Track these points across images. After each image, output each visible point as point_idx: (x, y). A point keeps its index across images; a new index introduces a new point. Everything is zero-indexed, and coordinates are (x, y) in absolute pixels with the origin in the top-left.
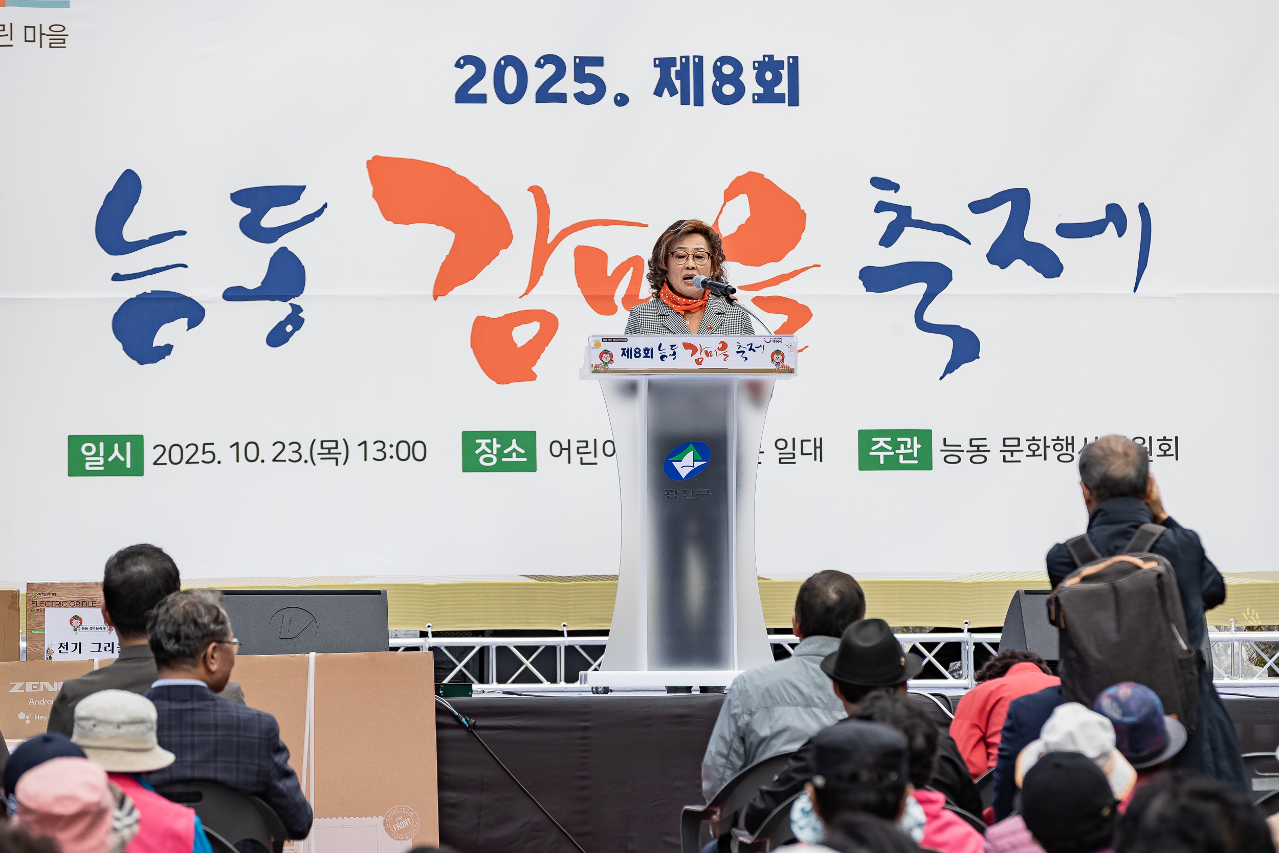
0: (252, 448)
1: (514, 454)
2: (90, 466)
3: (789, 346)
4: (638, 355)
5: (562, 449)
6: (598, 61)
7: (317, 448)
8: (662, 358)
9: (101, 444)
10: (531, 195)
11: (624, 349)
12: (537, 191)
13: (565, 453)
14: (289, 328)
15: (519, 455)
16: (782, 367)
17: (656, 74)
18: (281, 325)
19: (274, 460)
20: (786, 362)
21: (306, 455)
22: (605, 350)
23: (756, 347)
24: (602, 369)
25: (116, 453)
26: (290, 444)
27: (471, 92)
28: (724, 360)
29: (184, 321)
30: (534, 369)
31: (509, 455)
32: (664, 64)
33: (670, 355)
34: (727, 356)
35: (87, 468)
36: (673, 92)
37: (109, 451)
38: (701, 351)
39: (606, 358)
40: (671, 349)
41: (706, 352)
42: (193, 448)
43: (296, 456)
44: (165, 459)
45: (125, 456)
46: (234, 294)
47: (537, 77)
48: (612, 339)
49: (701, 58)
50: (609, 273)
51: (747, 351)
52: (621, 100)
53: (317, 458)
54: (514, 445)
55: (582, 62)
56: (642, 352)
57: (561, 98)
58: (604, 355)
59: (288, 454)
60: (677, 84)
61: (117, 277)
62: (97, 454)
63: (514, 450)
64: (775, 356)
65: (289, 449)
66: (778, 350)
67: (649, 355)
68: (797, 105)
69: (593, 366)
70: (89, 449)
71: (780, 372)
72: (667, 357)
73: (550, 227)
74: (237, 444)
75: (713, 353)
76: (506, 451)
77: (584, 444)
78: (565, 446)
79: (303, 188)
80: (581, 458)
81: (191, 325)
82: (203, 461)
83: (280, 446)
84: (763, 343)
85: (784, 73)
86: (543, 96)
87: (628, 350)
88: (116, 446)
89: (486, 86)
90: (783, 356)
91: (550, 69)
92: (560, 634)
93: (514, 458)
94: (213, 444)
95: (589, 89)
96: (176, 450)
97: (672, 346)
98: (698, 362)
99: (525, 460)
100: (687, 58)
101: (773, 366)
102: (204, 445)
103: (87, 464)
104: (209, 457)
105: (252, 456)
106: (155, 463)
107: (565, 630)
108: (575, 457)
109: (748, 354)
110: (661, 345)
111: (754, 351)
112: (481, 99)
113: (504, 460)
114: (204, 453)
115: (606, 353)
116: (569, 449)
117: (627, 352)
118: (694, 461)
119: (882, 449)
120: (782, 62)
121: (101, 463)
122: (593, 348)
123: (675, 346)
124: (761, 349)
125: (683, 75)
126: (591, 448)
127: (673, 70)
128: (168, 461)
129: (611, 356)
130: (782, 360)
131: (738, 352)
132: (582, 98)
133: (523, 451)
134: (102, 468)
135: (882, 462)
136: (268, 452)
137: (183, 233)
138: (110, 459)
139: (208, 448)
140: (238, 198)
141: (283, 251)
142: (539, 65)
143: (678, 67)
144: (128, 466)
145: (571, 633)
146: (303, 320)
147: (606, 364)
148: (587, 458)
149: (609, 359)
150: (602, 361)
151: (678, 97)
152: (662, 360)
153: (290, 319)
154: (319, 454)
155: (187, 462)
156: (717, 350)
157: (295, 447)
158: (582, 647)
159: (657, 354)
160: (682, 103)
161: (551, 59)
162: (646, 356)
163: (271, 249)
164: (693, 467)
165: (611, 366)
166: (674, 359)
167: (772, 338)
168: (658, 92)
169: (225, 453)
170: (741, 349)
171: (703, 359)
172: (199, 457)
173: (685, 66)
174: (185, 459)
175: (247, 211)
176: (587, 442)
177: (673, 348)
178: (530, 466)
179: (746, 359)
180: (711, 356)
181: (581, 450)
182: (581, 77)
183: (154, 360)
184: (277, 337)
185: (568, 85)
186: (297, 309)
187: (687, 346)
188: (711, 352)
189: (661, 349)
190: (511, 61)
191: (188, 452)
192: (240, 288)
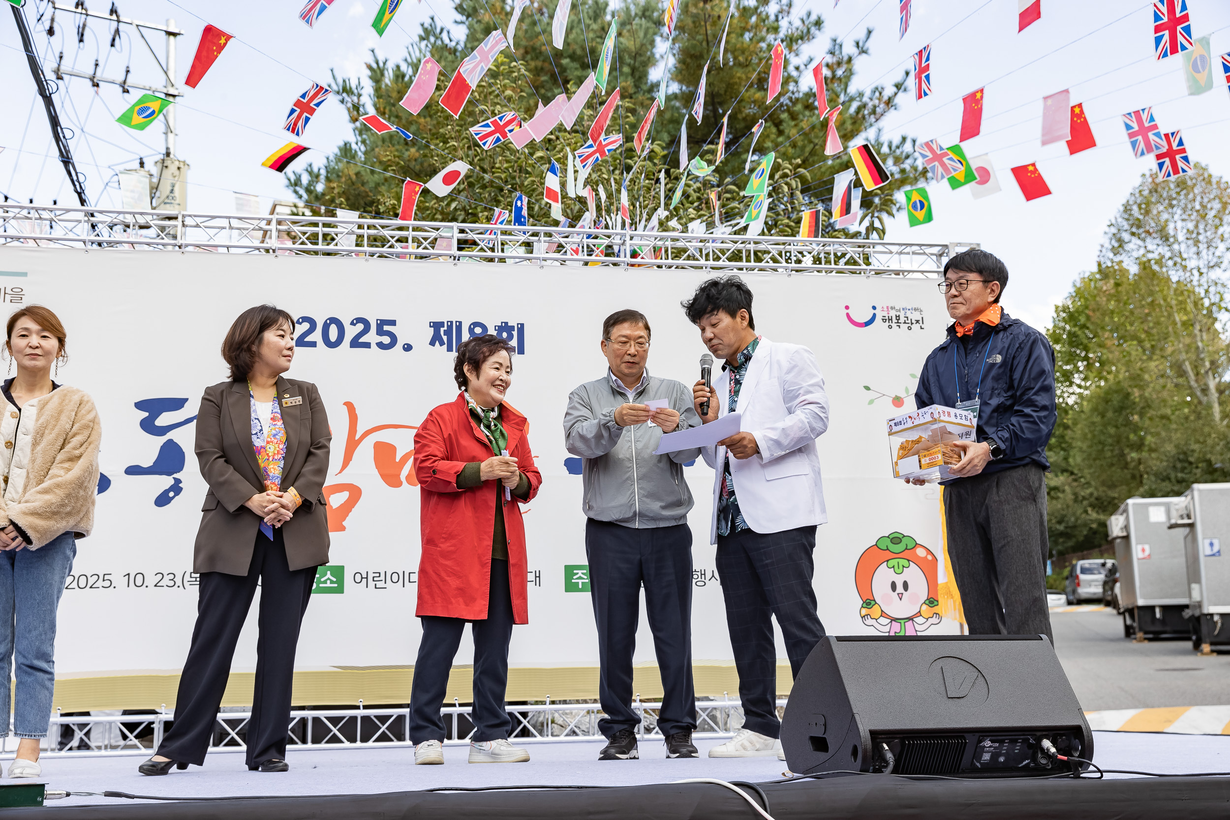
0: (139, 577)
1: (328, 582)
5: (362, 578)
6: (393, 323)
7: (187, 578)
10: (345, 407)
12: (350, 406)
13: (364, 580)
14: (171, 494)
15: (332, 582)
17: (431, 331)
18: (166, 492)
19: (156, 586)
21: (179, 583)
26: (168, 575)
27: (306, 340)
30: (344, 523)
31: (325, 582)
32: (437, 326)
36: (442, 343)
42: (96, 578)
43: (172, 583)
44: (74, 585)
46: (133, 470)
47: (351, 332)
49: (460, 323)
50: (397, 460)
52: (408, 348)
53: (186, 584)
54: (329, 575)
55: (381, 323)
57: (367, 345)
59: (166, 581)
60: (445, 338)
63: (328, 578)
65: (166, 578)
68: (523, 353)
73: (358, 429)
74: (129, 575)
76: (323, 580)
77: (377, 575)
78: (364, 576)
79: (187, 400)
80: (375, 584)
82: (102, 587)
83: (161, 576)
85: (515, 333)
86: (355, 343)
89: (316, 336)
91: (360, 327)
92: (357, 707)
93: (328, 584)
94: (110, 574)
95: (386, 340)
96: (83, 579)
99: (336, 585)
100: (452, 322)
102: (104, 575)
104: (107, 583)
105: (139, 583)
107: (361, 705)
108: (371, 584)
112: (313, 344)
113: (321, 585)
114: (104, 580)
116: (367, 578)
119: (580, 578)
120: (513, 327)
125: (448, 333)
126: (382, 577)
127: (442, 330)
128: (76, 586)
132: (380, 345)
133: (334, 579)
135: (580, 587)
136: (151, 580)
139: (107, 577)
140: (140, 405)
141: (170, 441)
142: (352, 323)
143: (445, 328)
145: (365, 707)
146: (181, 489)
148: (379, 584)
151: (445, 347)
153: (171, 488)
154: (188, 581)
155: (91, 587)
157: (172, 576)
158: (375, 717)
160: (448, 350)
161: (360, 320)
163: (162, 440)
168: (432, 343)
169: (119, 580)
172: (100, 583)
173: (450, 327)
174: (89, 585)
175: (146, 414)
176: (379, 573)
178: (340, 590)
181: (375, 579)
182: (380, 332)
184: (163, 500)
185: (372, 337)
186: (178, 481)
190: (334, 320)
191: (91, 581)
192: (138, 467)
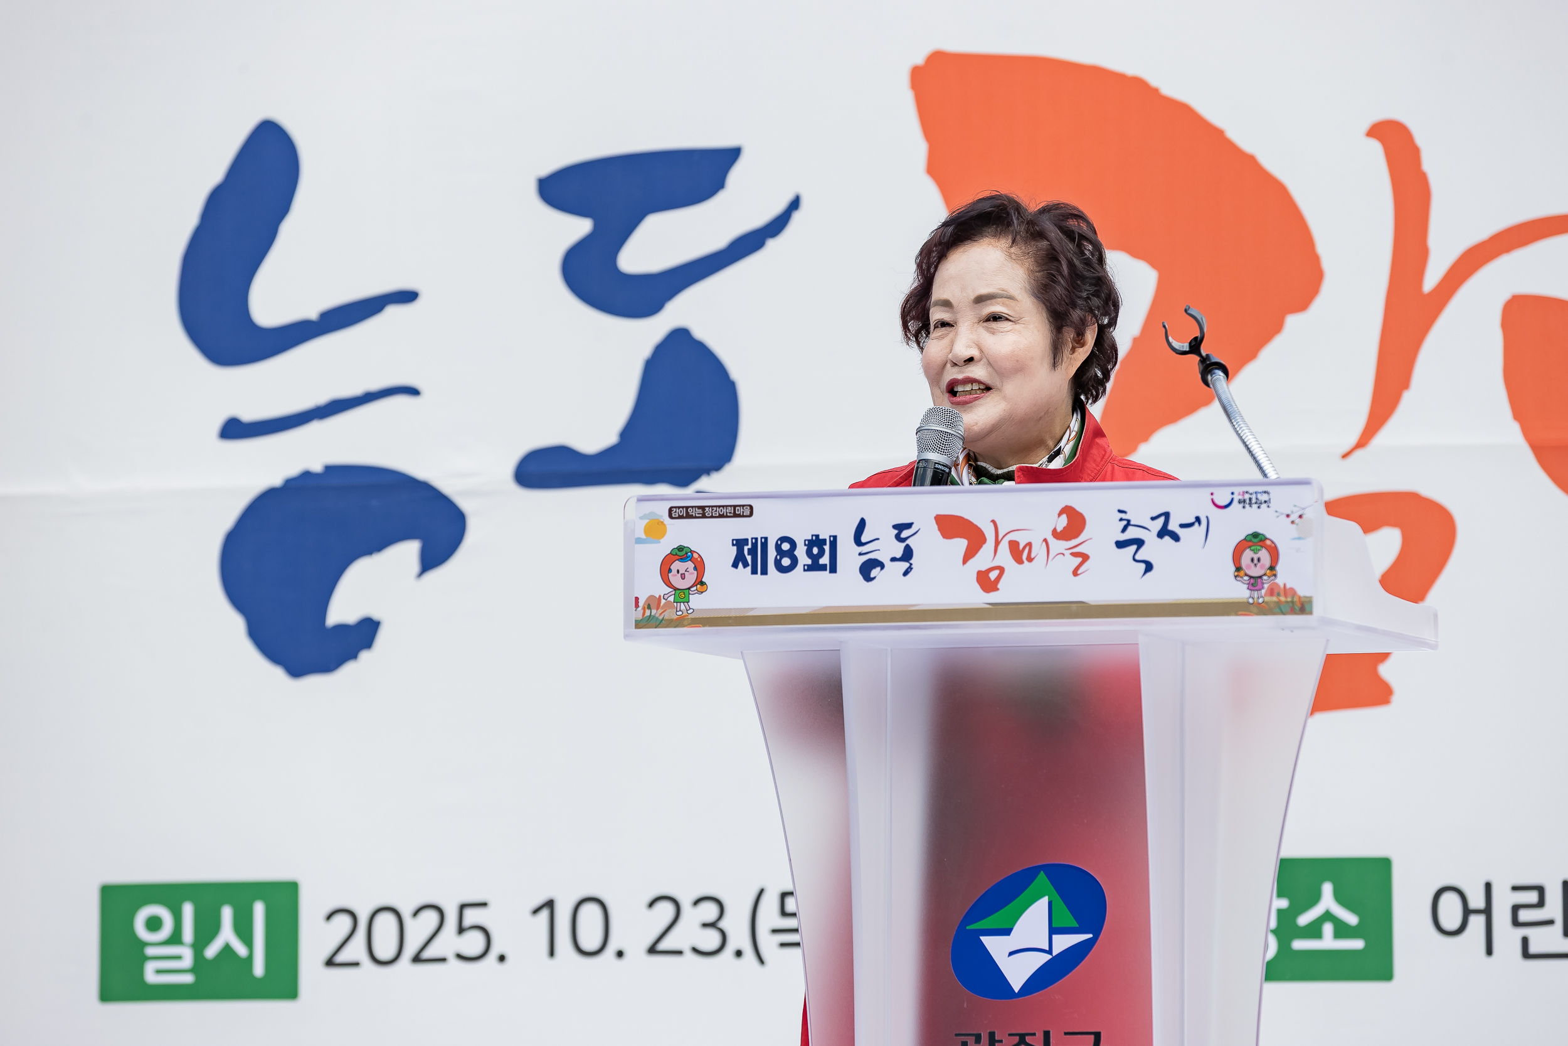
0: (590, 915)
1: (1328, 929)
2: (159, 972)
3: (1294, 517)
4: (786, 562)
5: (1467, 912)
7: (769, 916)
8: (868, 569)
9: (188, 910)
10: (1375, 148)
11: (739, 543)
12: (1394, 137)
13: (1477, 923)
15: (1342, 930)
16: (1271, 592)
19: (652, 950)
20: (1285, 577)
21: (739, 937)
22: (680, 548)
23: (1182, 526)
24: (670, 614)
25: (227, 935)
26: (697, 902)
28: (1075, 573)
29: (409, 551)
31: (1313, 932)
33: (893, 559)
34: (1085, 557)
35: (151, 976)
37: (207, 929)
38: (997, 543)
39: (683, 577)
40: (898, 538)
41: (1014, 546)
42: (430, 919)
43: (711, 940)
44: (356, 950)
45: (248, 941)
46: (546, 469)
48: (703, 508)
51: (1150, 538)
53: (768, 943)
54: (1328, 901)
56: (801, 552)
58: (676, 566)
59: (689, 932)
61: (234, 430)
62: (175, 938)
63: (1328, 916)
64: (1247, 555)
65: (693, 917)
66: (1255, 535)
67: (825, 560)
69: (641, 604)
70: (154, 924)
71: (1263, 610)
72: (882, 566)
73: (1432, 241)
74: (550, 904)
75: (1038, 550)
76: (1304, 920)
77: (1532, 897)
78: (1477, 901)
79: (734, 154)
80: (1525, 941)
81: (430, 561)
82: (460, 957)
83: (665, 911)
84: (1206, 510)
87: (755, 545)
88: (227, 914)
90: (1274, 553)
93: (1328, 941)
94: (484, 905)
96: (386, 925)
97: (900, 527)
98: (986, 582)
99: (1358, 944)
101: (1240, 591)
102: (463, 907)
103: (150, 969)
104: (473, 943)
105: (590, 938)
106: (330, 963)
108: (1507, 937)
109: (1155, 549)
110: (862, 524)
111: (1176, 537)
113: (1299, 945)
114: (461, 930)
115: (683, 559)
116: (1487, 911)
117: (750, 552)
118: (1053, 931)
121: (187, 961)
122: (639, 541)
123: (909, 526)
124: (1198, 531)
126: (1554, 909)
128: (362, 956)
129: (700, 567)
130: (1272, 568)
131: (1120, 545)
133: (1352, 919)
134: (188, 979)
136: (634, 927)
137: (407, 297)
138: (211, 951)
139: (472, 917)
140: (557, 189)
141: (680, 338)
144: (259, 969)
147: (682, 595)
148: (1544, 940)
149: (691, 578)
150: (668, 583)
152: (868, 578)
154: (775, 931)
155: (417, 959)
156: (1052, 541)
157: (709, 911)
159: (849, 557)
162: (815, 566)
163: (646, 334)
164: (1050, 952)
165: (698, 602)
166: (906, 573)
167: (1237, 490)
169: (518, 932)
170: (1132, 533)
171: (1002, 570)
172: (448, 943)
174: (410, 950)
175: (581, 227)
176: (1541, 890)
177: (904, 534)
178: (1374, 963)
179: (1149, 567)
180: (1030, 559)
181: (1524, 915)
183: (328, 665)
187: (950, 526)
188: (1030, 544)
189: (864, 539)
191: (419, 929)
192: (562, 452)
